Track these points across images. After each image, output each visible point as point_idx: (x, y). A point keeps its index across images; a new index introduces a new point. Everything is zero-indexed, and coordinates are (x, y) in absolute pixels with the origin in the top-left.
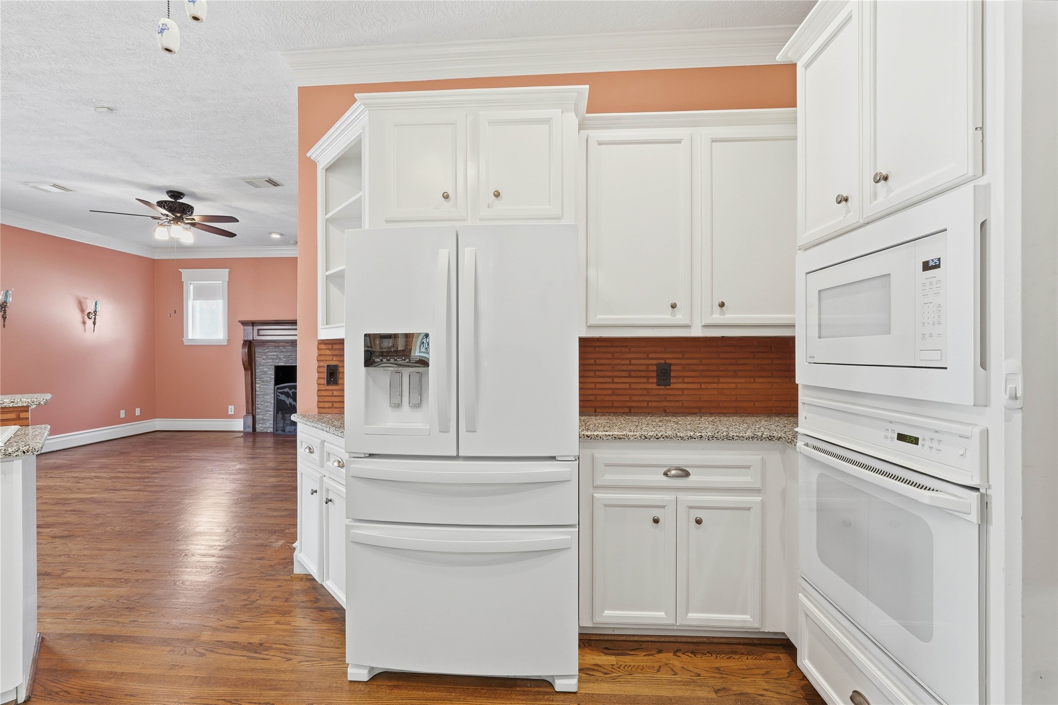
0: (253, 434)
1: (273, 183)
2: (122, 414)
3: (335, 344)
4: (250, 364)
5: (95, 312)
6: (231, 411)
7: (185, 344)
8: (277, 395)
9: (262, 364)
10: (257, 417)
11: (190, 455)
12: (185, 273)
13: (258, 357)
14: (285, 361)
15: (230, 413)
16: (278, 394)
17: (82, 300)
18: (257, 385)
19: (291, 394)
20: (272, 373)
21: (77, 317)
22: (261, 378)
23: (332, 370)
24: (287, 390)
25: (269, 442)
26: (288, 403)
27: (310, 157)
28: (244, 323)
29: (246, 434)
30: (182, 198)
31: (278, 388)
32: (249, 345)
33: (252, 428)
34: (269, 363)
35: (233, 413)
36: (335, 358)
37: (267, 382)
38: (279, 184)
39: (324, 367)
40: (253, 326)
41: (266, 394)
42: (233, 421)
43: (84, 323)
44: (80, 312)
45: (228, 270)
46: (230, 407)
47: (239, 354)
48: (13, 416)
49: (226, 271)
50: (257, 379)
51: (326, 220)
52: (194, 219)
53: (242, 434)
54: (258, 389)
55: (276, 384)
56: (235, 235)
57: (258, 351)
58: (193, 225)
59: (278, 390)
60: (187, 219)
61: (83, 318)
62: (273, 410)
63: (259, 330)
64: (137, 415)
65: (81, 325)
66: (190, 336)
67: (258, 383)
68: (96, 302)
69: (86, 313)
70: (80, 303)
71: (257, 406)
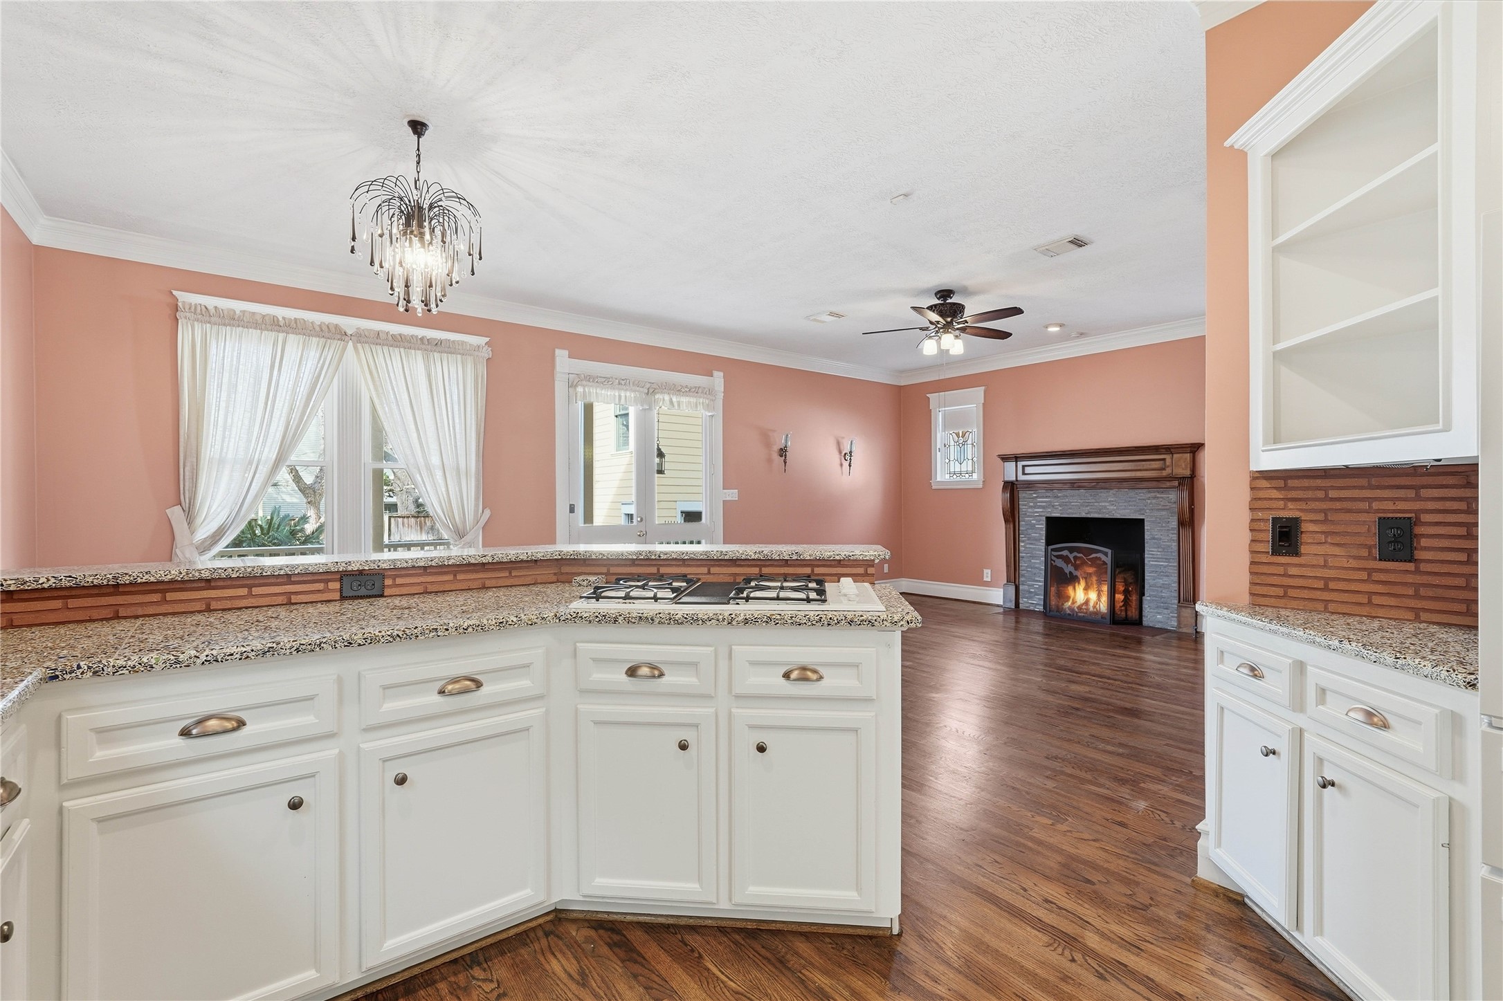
0: (1016, 611)
1: (1078, 243)
3: (1291, 478)
4: (1012, 515)
5: (851, 452)
6: (987, 577)
7: (933, 487)
8: (1051, 560)
9: (1028, 514)
10: (1021, 587)
11: (952, 630)
12: (934, 399)
13: (1023, 505)
14: (1061, 510)
15: (985, 579)
16: (1054, 558)
17: (840, 439)
18: (1022, 544)
19: (1072, 560)
20: (1042, 526)
21: (835, 458)
22: (1028, 534)
23: (1286, 527)
24: (1065, 553)
25: (1037, 625)
26: (1067, 572)
27: (1232, 146)
28: (1005, 458)
29: (1007, 612)
30: (951, 298)
31: (1052, 550)
32: (1011, 488)
33: (1014, 602)
34: (1037, 512)
35: (989, 579)
36: (1290, 505)
37: (1036, 540)
38: (1087, 241)
39: (1267, 520)
40: (1016, 462)
41: (1033, 557)
42: (986, 590)
43: (841, 465)
44: (838, 453)
45: (984, 387)
46: (985, 571)
47: (997, 501)
48: (861, 570)
49: (980, 391)
50: (1021, 536)
51: (1277, 250)
52: (966, 322)
53: (1001, 610)
54: (1022, 549)
55: (1048, 543)
56: (1011, 334)
57: (1022, 495)
58: (963, 330)
59: (1053, 553)
60: (959, 323)
61: (841, 459)
62: (1043, 580)
63: (1024, 467)
64: (885, 572)
65: (840, 467)
66: (939, 479)
67: (1023, 542)
68: (851, 442)
69: (843, 454)
70: (838, 444)
71: (1021, 572)
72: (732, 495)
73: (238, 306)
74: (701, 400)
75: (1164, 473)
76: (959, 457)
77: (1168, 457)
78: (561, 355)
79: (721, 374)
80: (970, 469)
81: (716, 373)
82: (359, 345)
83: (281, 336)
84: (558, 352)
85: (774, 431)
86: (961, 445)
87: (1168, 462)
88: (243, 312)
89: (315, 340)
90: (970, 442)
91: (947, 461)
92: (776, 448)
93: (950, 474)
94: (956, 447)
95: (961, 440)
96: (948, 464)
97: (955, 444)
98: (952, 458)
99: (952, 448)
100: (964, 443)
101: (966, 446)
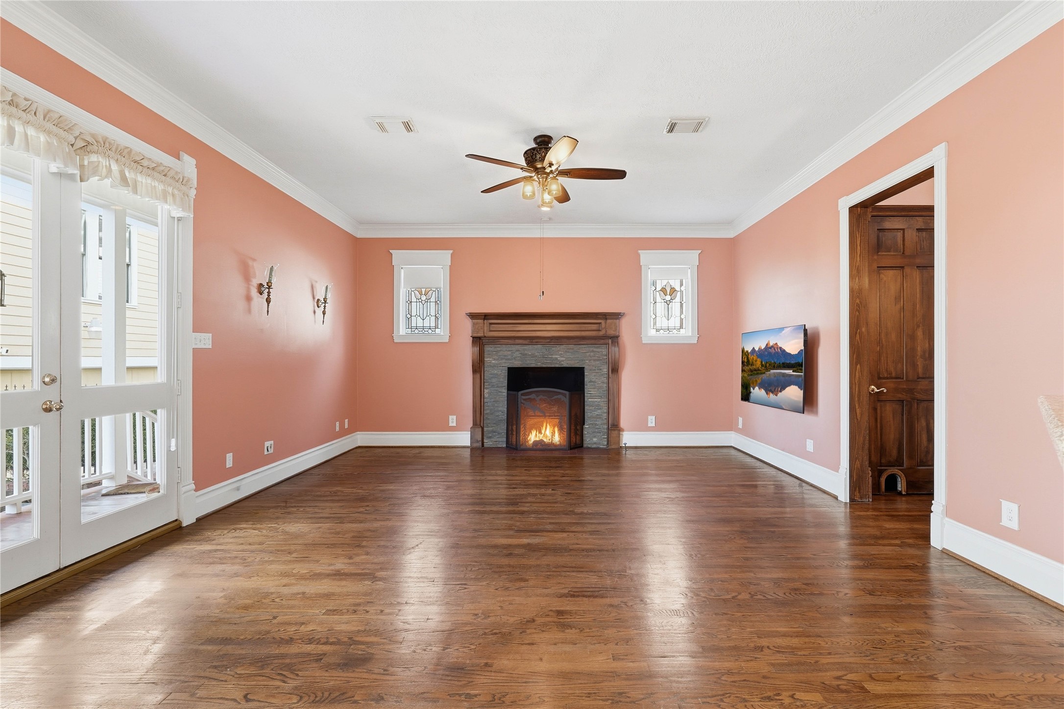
0: (479, 451)
2: (337, 426)
4: (479, 366)
5: (325, 299)
6: (452, 422)
7: (396, 341)
9: (492, 365)
10: (486, 429)
12: (398, 255)
13: (489, 358)
14: (522, 361)
15: (451, 424)
16: (522, 401)
17: (314, 283)
18: (486, 391)
20: (505, 373)
22: (491, 383)
24: (532, 396)
25: (502, 459)
28: (473, 317)
29: (472, 450)
31: (522, 395)
32: (480, 342)
33: (480, 442)
34: (501, 363)
35: (454, 424)
37: (499, 387)
40: (484, 320)
41: (496, 402)
42: (455, 434)
43: (314, 312)
44: (312, 299)
45: (450, 250)
46: (451, 417)
47: (464, 353)
49: (446, 254)
50: (485, 384)
53: (467, 451)
54: (488, 395)
57: (490, 349)
59: (522, 397)
61: (314, 306)
63: (490, 325)
64: (346, 427)
65: (313, 315)
66: (401, 333)
67: (487, 388)
68: (326, 288)
69: (316, 300)
70: (313, 287)
71: (486, 416)
72: (205, 341)
75: (601, 333)
76: (421, 312)
77: (603, 321)
79: (194, 163)
80: (433, 324)
81: (186, 157)
85: (254, 260)
86: (423, 302)
87: (603, 325)
90: (433, 299)
91: (409, 316)
92: (255, 282)
93: (411, 328)
94: (418, 303)
95: (424, 298)
96: (410, 319)
97: (418, 301)
98: (414, 314)
99: (414, 304)
100: (426, 300)
101: (429, 303)
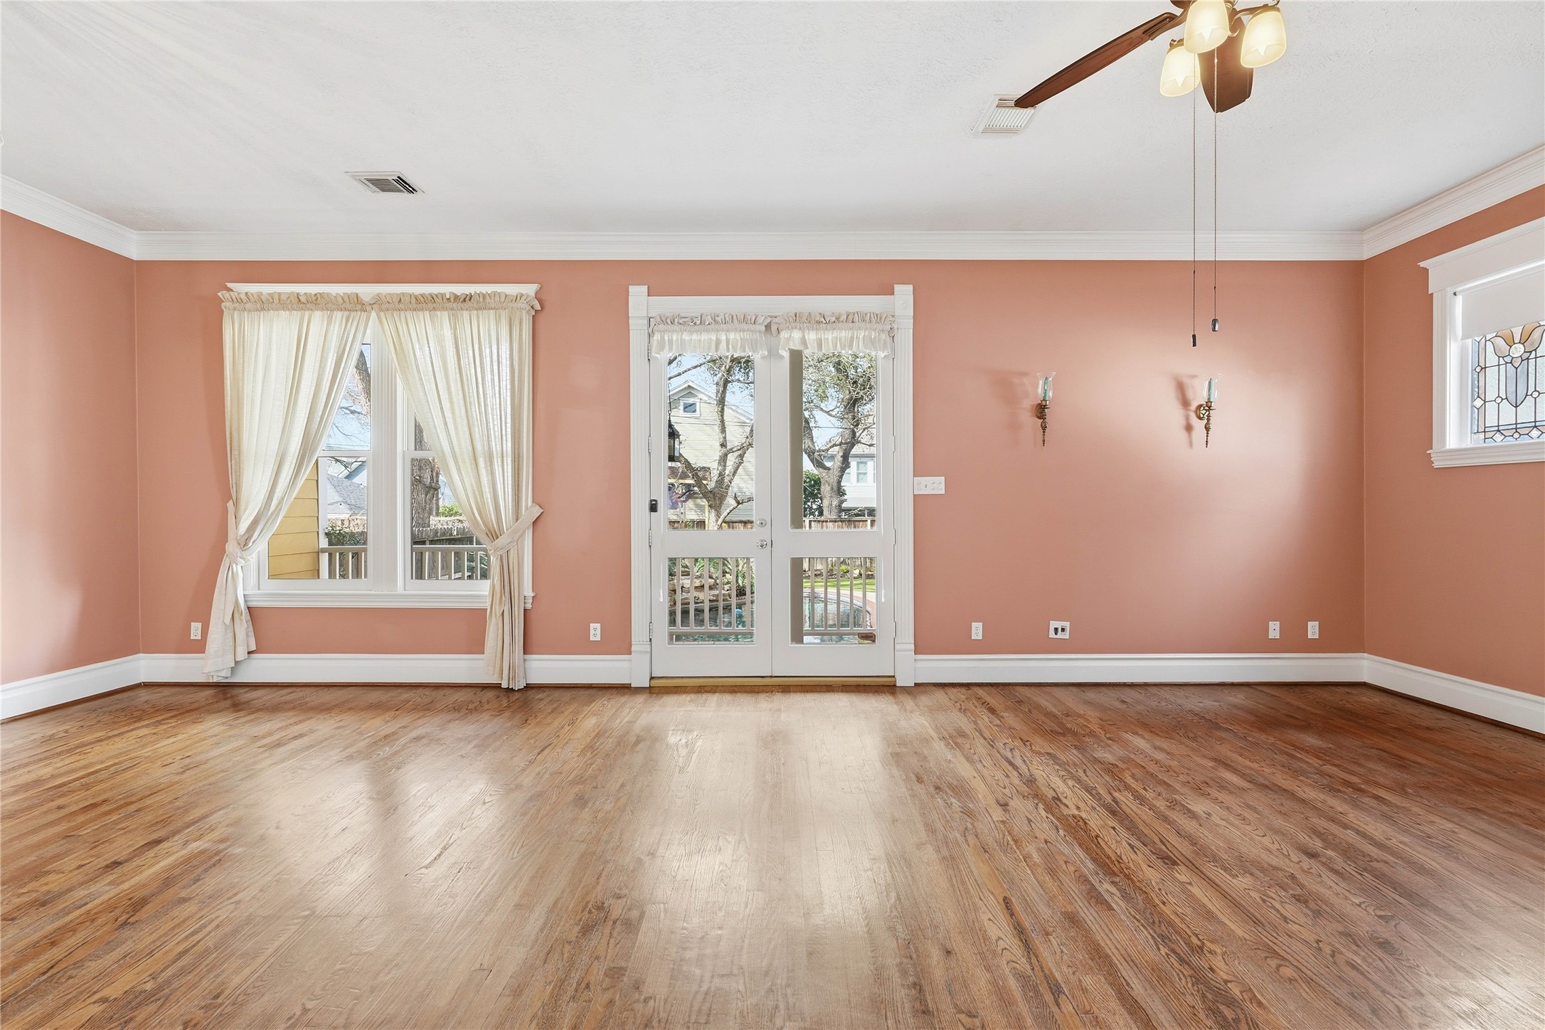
2: (1274, 630)
5: (1209, 403)
7: (1437, 465)
17: (1186, 380)
21: (1175, 415)
43: (1189, 428)
44: (1180, 407)
61: (1187, 418)
65: (1184, 434)
66: (1451, 446)
68: (1210, 383)
69: (1192, 409)
70: (1181, 388)
72: (935, 485)
73: (266, 289)
74: (861, 334)
76: (1512, 388)
78: (637, 294)
79: (910, 288)
81: (897, 288)
82: (382, 314)
83: (307, 313)
84: (632, 289)
85: (1024, 374)
86: (1518, 361)
88: (271, 295)
89: (339, 314)
91: (1478, 403)
92: (1029, 403)
93: (1485, 432)
94: (1503, 368)
95: (1518, 350)
96: (1482, 410)
97: (1502, 361)
98: (1491, 395)
99: (1492, 373)
100: (1527, 355)
101: (1532, 362)
